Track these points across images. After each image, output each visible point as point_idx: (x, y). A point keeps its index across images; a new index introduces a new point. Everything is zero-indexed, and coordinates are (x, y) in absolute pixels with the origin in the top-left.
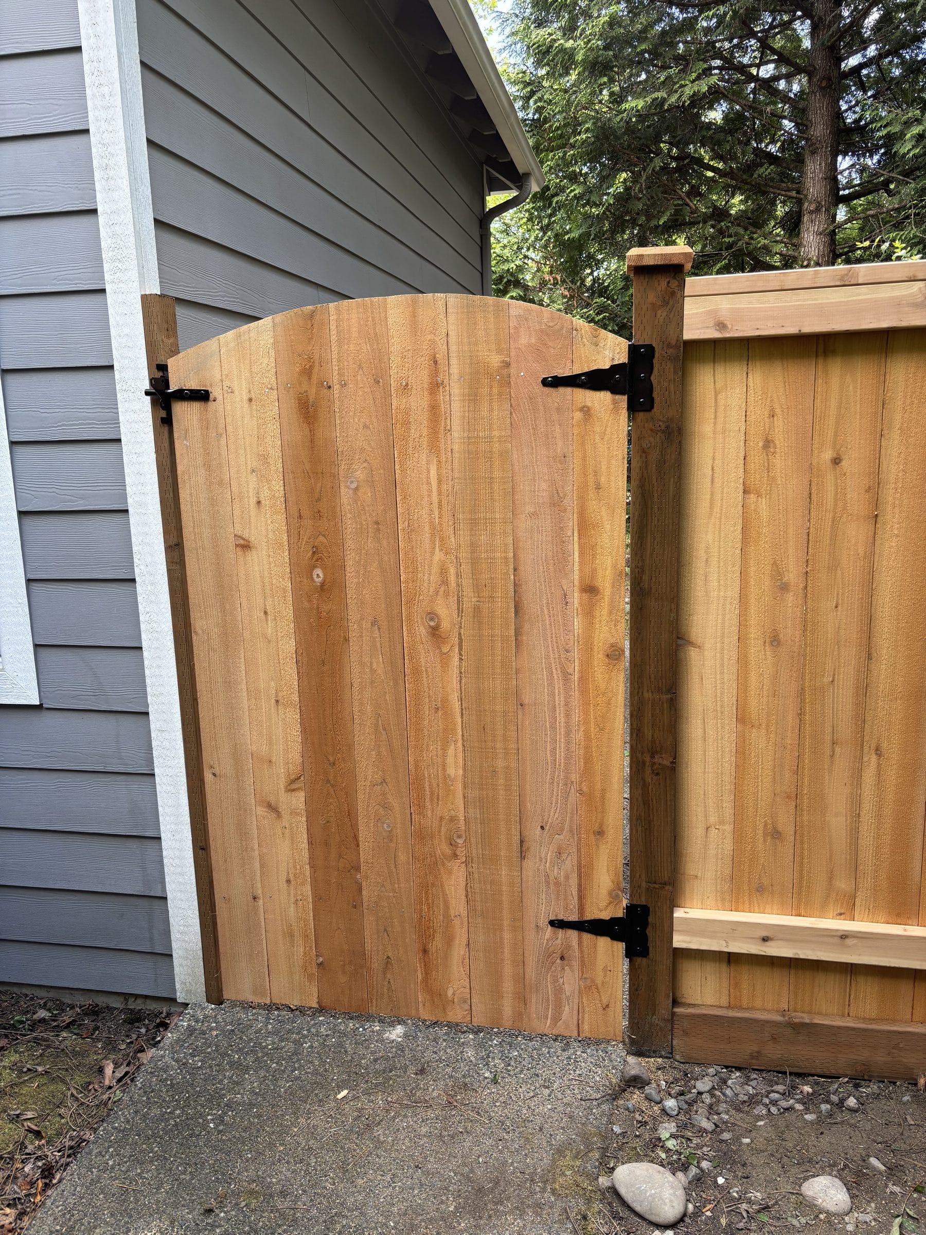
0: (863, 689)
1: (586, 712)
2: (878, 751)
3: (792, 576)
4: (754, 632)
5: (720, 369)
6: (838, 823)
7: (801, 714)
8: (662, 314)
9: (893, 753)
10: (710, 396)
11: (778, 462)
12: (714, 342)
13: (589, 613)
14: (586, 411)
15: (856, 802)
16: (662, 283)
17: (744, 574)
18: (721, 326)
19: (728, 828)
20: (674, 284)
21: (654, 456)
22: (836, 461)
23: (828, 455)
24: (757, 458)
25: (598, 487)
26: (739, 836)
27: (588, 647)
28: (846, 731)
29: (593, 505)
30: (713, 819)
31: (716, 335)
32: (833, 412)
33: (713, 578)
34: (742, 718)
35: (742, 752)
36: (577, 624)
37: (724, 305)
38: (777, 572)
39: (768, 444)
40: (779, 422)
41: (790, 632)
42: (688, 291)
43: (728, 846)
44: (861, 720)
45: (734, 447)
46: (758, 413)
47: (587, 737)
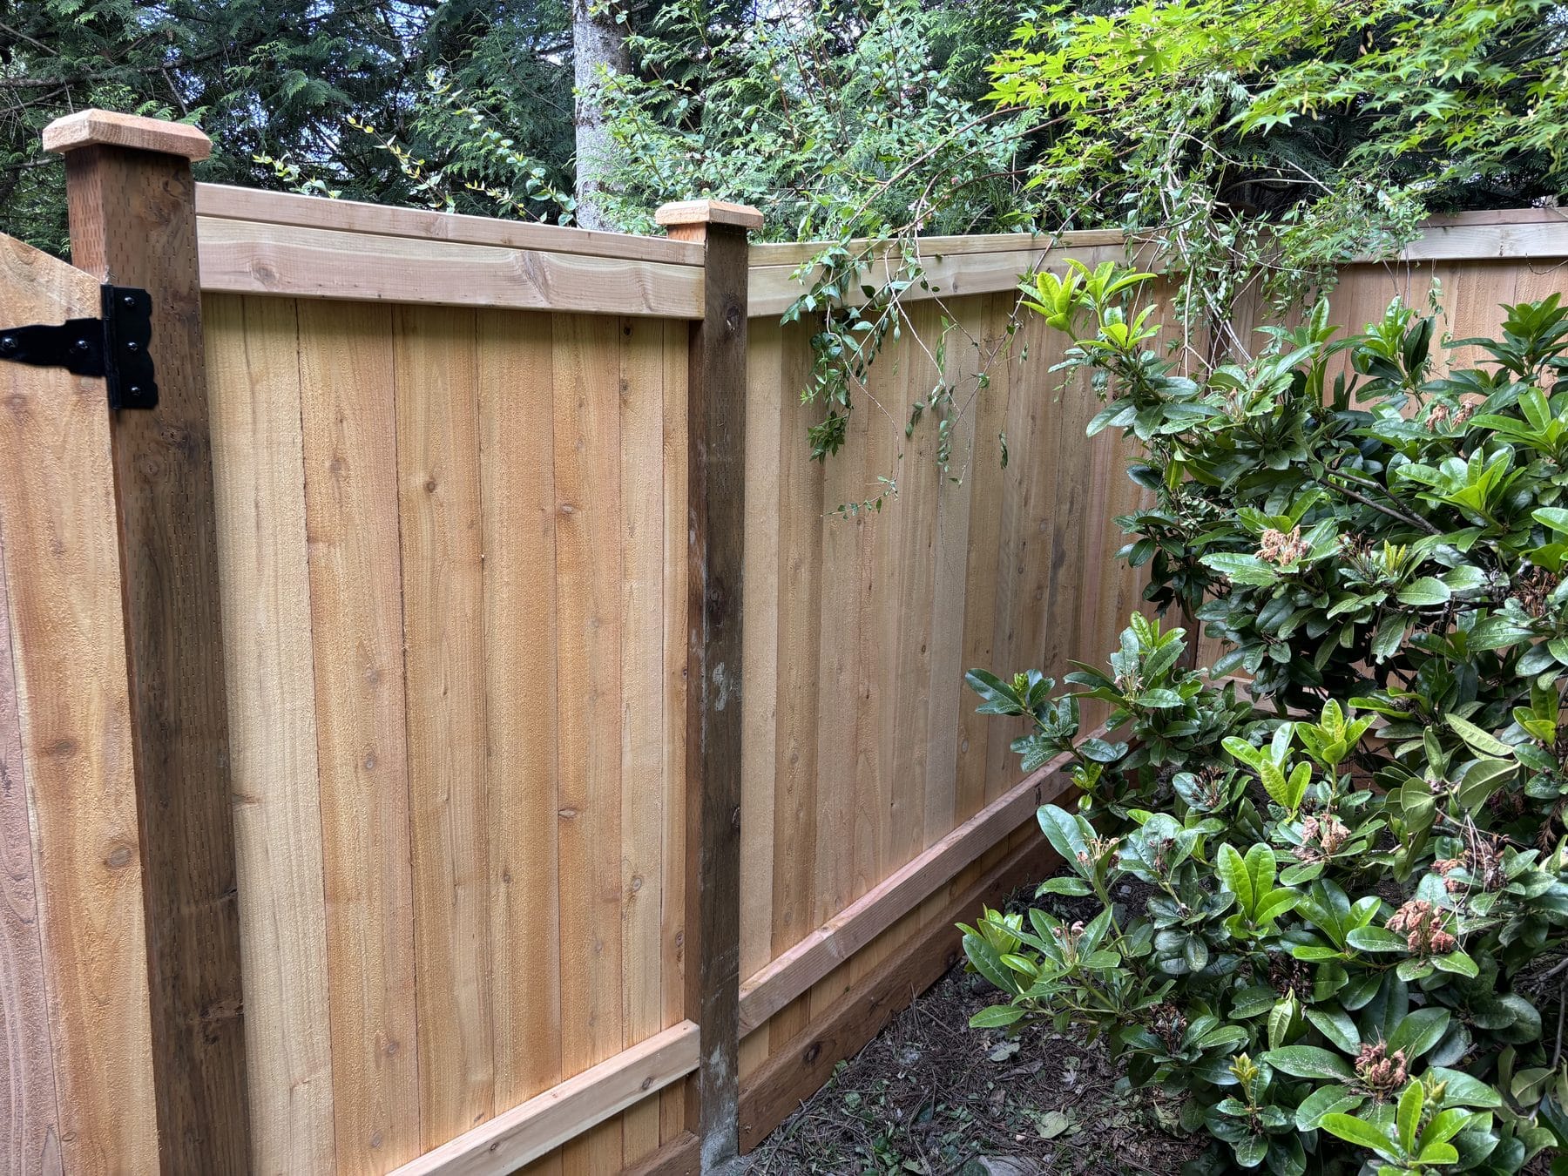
0: (484, 800)
1: (70, 984)
2: (507, 878)
3: (386, 658)
4: (341, 753)
5: (255, 343)
6: (467, 994)
7: (412, 859)
8: (159, 238)
9: (523, 872)
10: (243, 386)
11: (354, 491)
12: (244, 298)
13: (59, 791)
14: (19, 405)
15: (486, 954)
16: (155, 183)
17: (318, 668)
18: (264, 273)
19: (324, 1073)
20: (177, 189)
21: (165, 487)
22: (430, 487)
23: (420, 479)
24: (323, 487)
25: (59, 550)
26: (339, 1080)
27: (62, 856)
28: (468, 861)
29: (49, 584)
30: (298, 1071)
31: (256, 286)
32: (420, 417)
33: (272, 683)
34: (332, 895)
35: (335, 947)
36: (35, 820)
37: (266, 237)
38: (365, 656)
39: (338, 463)
40: (349, 428)
41: (391, 744)
42: (201, 204)
43: (326, 1099)
44: (483, 842)
45: (288, 472)
46: (320, 416)
47: (76, 1027)
